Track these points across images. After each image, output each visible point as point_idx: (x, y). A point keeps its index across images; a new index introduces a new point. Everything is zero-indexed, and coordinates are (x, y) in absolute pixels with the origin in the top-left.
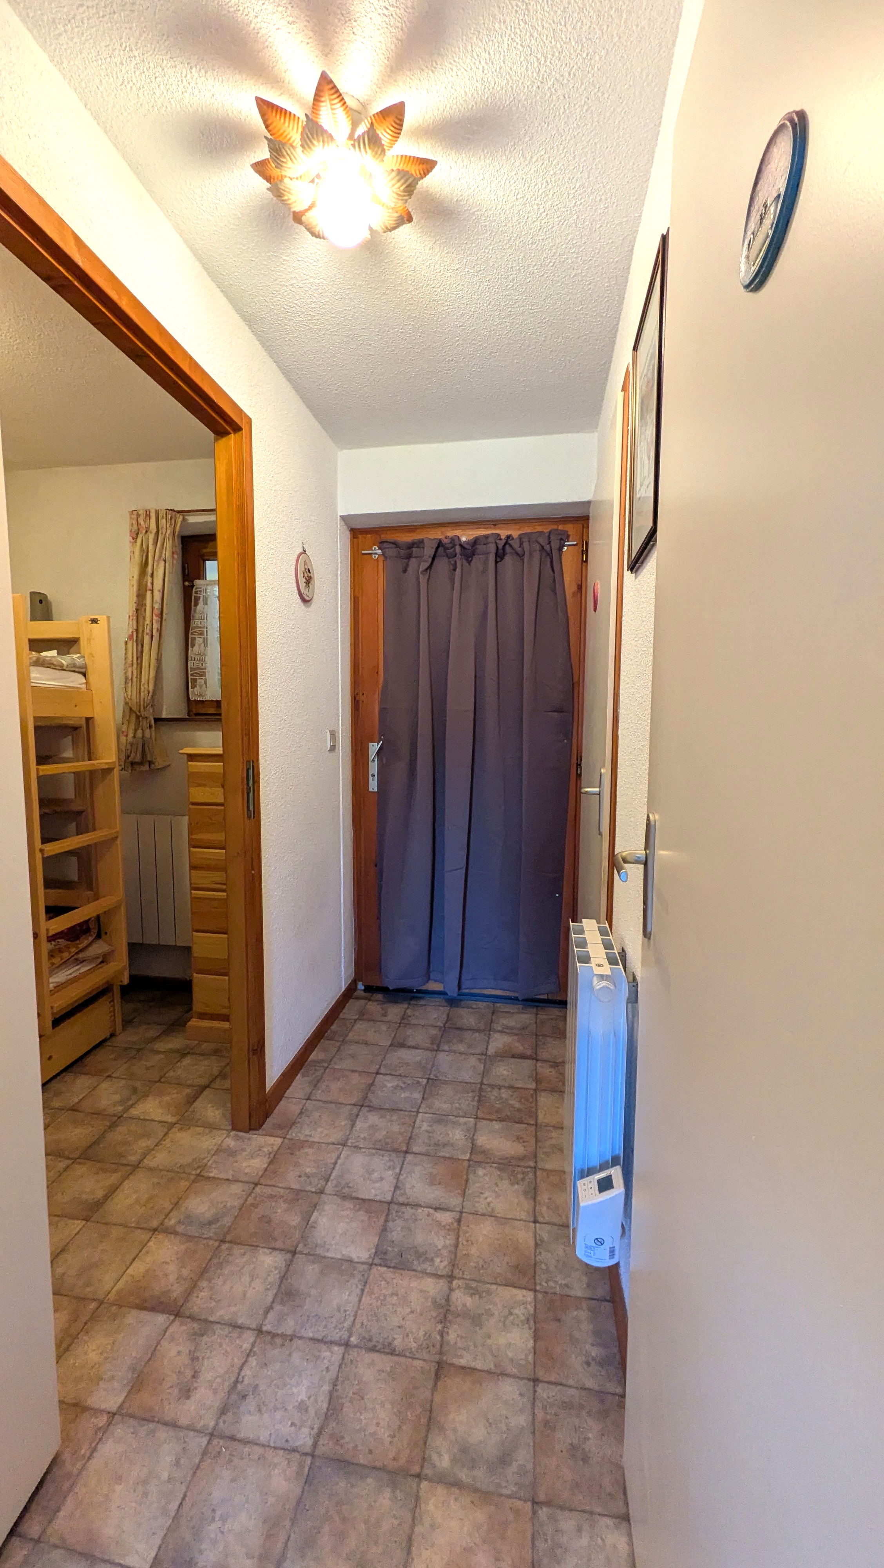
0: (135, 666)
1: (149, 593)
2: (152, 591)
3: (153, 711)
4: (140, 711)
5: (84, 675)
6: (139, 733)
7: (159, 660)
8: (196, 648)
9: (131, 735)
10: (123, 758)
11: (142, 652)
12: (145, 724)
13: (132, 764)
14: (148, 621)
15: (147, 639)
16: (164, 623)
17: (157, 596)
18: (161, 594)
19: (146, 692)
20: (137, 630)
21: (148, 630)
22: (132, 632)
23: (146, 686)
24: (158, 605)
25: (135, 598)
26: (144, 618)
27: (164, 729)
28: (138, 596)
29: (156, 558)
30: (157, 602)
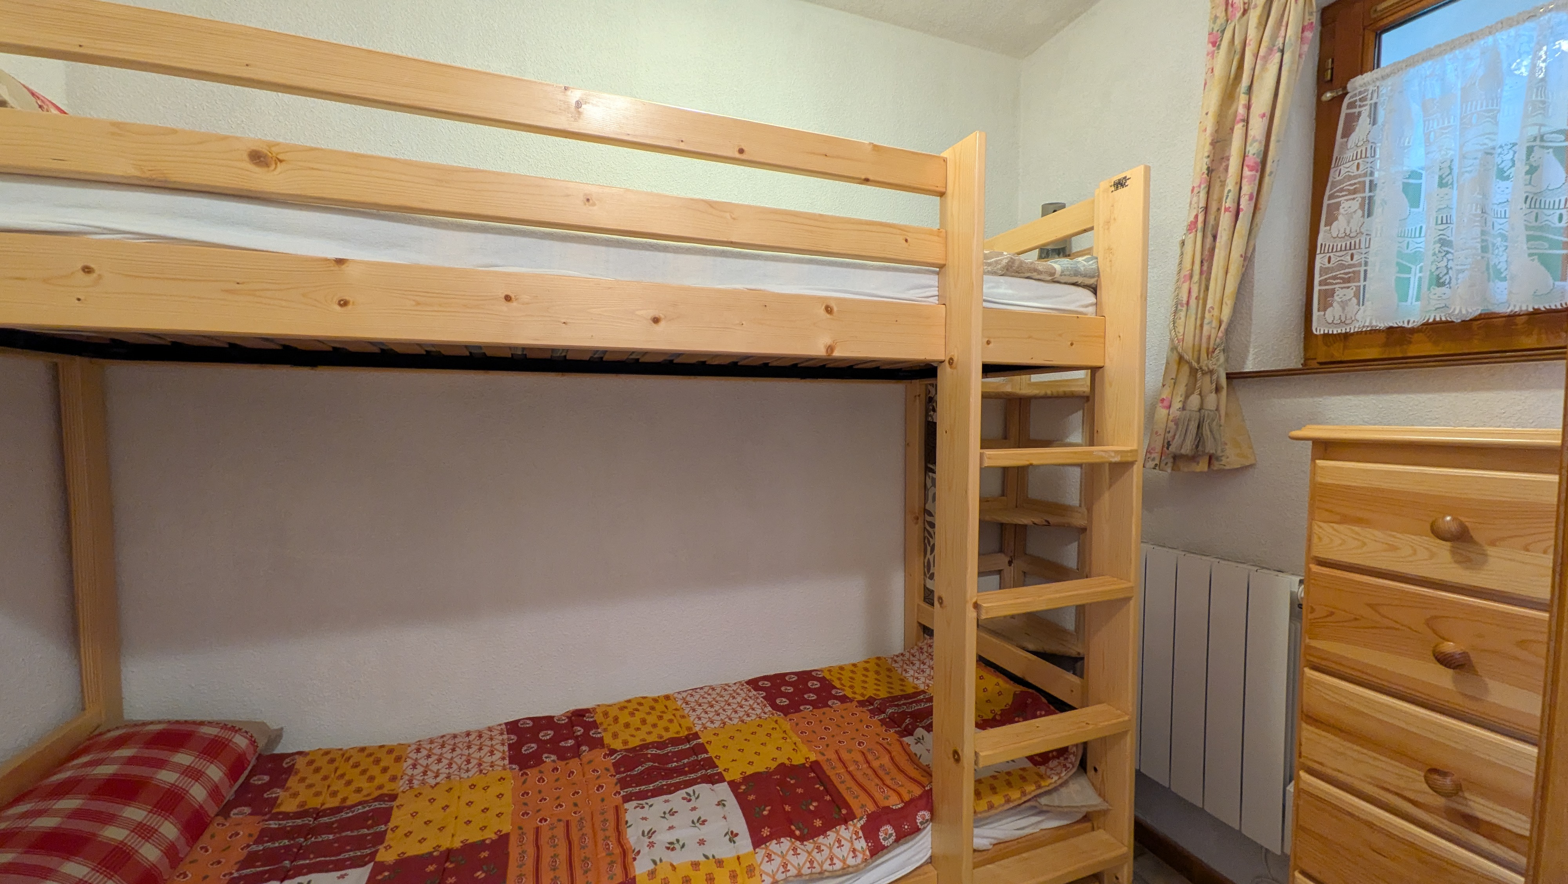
0: (1196, 278)
1: (1239, 129)
2: (1247, 121)
3: (1227, 360)
4: (1198, 362)
5: (1094, 290)
6: (1194, 401)
7: (1248, 259)
8: (1340, 225)
9: (1177, 405)
10: (1158, 445)
11: (1213, 250)
12: (1206, 383)
13: (1176, 458)
14: (1231, 184)
15: (1226, 219)
16: (1267, 179)
17: (1257, 127)
18: (1266, 120)
19: (1215, 324)
20: (1206, 209)
21: (1229, 203)
22: (1196, 217)
23: (1216, 312)
24: (1256, 145)
25: (1208, 148)
26: (1223, 184)
27: (1247, 394)
28: (1214, 143)
29: (1261, 53)
30: (1254, 140)
